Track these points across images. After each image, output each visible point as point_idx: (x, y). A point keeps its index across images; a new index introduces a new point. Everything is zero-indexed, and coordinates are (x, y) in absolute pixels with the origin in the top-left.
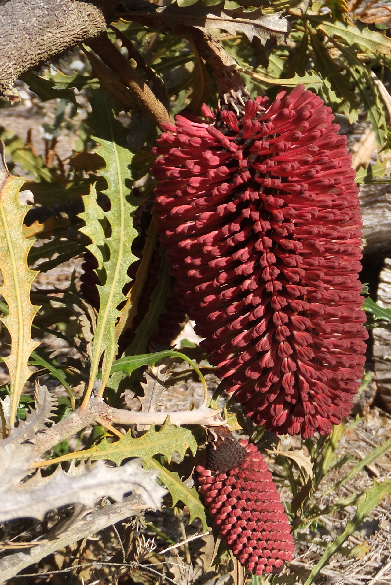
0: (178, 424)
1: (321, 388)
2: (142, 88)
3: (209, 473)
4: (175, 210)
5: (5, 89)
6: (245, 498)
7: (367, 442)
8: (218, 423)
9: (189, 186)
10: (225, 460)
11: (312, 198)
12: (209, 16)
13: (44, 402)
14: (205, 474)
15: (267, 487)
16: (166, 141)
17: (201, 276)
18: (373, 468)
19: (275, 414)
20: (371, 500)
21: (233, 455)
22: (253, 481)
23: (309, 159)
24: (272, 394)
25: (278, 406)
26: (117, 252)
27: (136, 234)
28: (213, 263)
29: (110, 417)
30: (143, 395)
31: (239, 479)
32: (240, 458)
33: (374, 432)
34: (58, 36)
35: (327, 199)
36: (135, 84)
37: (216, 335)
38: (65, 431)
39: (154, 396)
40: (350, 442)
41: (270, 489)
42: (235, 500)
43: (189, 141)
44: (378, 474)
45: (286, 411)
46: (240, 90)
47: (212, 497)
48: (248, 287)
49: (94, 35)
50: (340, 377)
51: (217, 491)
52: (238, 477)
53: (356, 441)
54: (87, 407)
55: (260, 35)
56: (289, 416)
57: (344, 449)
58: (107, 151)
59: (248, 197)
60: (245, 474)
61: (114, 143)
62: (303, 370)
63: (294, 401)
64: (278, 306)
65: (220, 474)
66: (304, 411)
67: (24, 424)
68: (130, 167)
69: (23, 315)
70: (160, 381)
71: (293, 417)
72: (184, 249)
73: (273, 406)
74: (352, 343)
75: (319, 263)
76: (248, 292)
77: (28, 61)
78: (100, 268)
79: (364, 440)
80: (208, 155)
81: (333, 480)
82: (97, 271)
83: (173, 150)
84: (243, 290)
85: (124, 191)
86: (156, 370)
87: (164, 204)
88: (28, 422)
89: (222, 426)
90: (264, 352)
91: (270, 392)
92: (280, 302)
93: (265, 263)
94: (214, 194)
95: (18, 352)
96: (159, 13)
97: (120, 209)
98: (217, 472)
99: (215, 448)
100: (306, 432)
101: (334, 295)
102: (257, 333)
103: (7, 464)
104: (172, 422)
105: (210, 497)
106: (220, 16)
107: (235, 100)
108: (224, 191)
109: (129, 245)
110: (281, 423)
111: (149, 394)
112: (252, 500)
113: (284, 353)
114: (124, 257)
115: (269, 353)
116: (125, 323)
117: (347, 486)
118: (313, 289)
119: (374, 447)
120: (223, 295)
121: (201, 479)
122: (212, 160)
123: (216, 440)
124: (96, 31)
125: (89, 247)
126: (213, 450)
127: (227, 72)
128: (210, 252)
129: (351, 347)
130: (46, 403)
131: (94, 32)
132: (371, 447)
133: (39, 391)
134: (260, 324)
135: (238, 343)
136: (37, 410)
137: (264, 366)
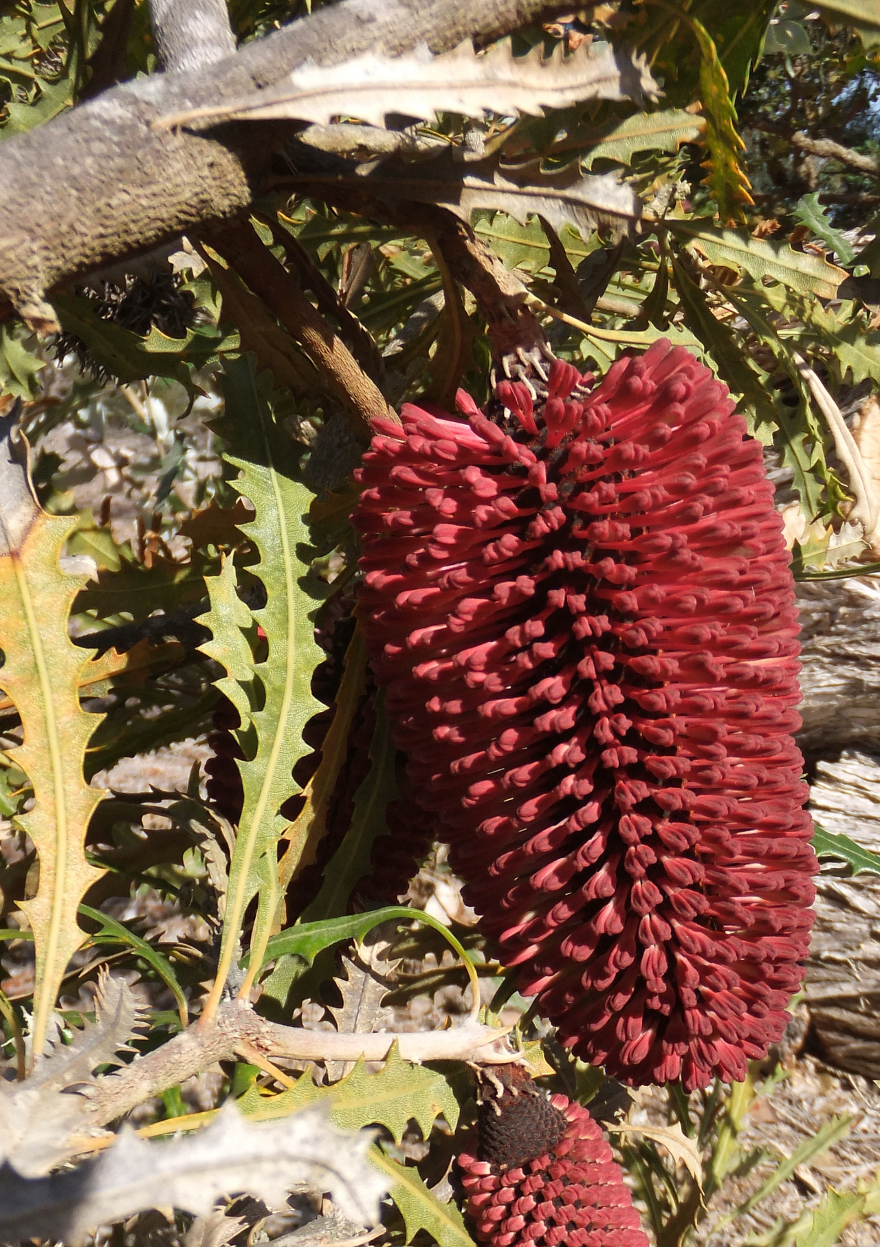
0: (417, 1059)
1: (724, 977)
2: (330, 344)
3: (486, 1168)
4: (403, 598)
5: (24, 302)
6: (565, 1220)
7: (792, 1126)
8: (505, 1056)
9: (434, 542)
10: (520, 1139)
11: (697, 564)
12: (469, 181)
13: (118, 1009)
14: (476, 1171)
15: (612, 1196)
16: (383, 453)
17: (461, 739)
18: (808, 1177)
19: (627, 1038)
20: (822, 1230)
21: (537, 1127)
22: (582, 1183)
23: (688, 481)
24: (620, 995)
25: (631, 1021)
26: (280, 692)
27: (321, 656)
28: (488, 708)
29: (266, 1042)
30: (339, 1004)
31: (551, 1180)
32: (553, 1134)
33: (805, 1105)
34: (144, 202)
35: (730, 568)
36: (314, 335)
37: (497, 868)
38: (163, 1071)
39: (364, 1007)
40: (760, 1126)
41: (620, 1201)
42: (542, 1227)
43: (431, 447)
44: (817, 1187)
45: (650, 1032)
46: (536, 349)
47: (492, 1222)
48: (564, 757)
49: (224, 213)
50: (764, 954)
51: (504, 1207)
52: (548, 1176)
53: (772, 1123)
54: (214, 1019)
55: (577, 221)
56: (655, 1043)
57: (749, 1141)
58: (257, 485)
59: (560, 562)
60: (565, 1168)
61: (272, 470)
62: (684, 938)
63: (667, 1009)
64: (630, 800)
65: (509, 1169)
66: (688, 1028)
67: (67, 1052)
68: (306, 519)
69: (66, 809)
70: (376, 977)
71: (665, 1043)
72: (425, 680)
73: (621, 1020)
74: (787, 880)
75: (715, 703)
76: (564, 769)
77: (75, 247)
78: (244, 727)
79: (787, 1122)
80: (474, 475)
81: (727, 1202)
82: (238, 733)
83: (396, 470)
84: (554, 765)
85: (295, 568)
86: (366, 953)
87: (379, 586)
88: (76, 1047)
89: (512, 1064)
90: (602, 902)
91: (614, 989)
92: (634, 791)
93: (599, 705)
94: (487, 557)
95: (53, 891)
96: (362, 177)
97: (286, 606)
98: (504, 1166)
99: (499, 1112)
100: (694, 1076)
101: (748, 776)
102: (585, 858)
103: (18, 1134)
104: (404, 1055)
105: (488, 1220)
106: (491, 181)
107: (526, 370)
108: (509, 549)
109: (307, 678)
110: (640, 1056)
111: (352, 1002)
112: (581, 1226)
113: (643, 901)
114: (295, 702)
115: (611, 906)
116: (299, 853)
117: (757, 1214)
118: (704, 762)
119: (806, 1134)
120: (511, 779)
121: (467, 1183)
122: (481, 486)
123: (500, 1094)
124: (227, 202)
125: (219, 684)
126: (496, 1119)
127: (508, 309)
128: (480, 685)
129: (786, 889)
130: (123, 1013)
131: (222, 204)
132: (802, 1136)
133: (106, 988)
134: (590, 841)
135: (545, 884)
136: (100, 1026)
137: (603, 931)
